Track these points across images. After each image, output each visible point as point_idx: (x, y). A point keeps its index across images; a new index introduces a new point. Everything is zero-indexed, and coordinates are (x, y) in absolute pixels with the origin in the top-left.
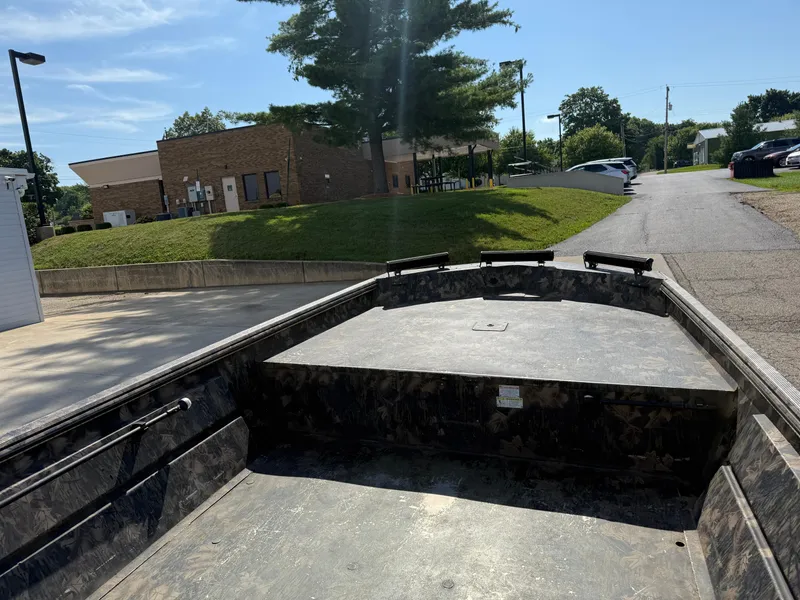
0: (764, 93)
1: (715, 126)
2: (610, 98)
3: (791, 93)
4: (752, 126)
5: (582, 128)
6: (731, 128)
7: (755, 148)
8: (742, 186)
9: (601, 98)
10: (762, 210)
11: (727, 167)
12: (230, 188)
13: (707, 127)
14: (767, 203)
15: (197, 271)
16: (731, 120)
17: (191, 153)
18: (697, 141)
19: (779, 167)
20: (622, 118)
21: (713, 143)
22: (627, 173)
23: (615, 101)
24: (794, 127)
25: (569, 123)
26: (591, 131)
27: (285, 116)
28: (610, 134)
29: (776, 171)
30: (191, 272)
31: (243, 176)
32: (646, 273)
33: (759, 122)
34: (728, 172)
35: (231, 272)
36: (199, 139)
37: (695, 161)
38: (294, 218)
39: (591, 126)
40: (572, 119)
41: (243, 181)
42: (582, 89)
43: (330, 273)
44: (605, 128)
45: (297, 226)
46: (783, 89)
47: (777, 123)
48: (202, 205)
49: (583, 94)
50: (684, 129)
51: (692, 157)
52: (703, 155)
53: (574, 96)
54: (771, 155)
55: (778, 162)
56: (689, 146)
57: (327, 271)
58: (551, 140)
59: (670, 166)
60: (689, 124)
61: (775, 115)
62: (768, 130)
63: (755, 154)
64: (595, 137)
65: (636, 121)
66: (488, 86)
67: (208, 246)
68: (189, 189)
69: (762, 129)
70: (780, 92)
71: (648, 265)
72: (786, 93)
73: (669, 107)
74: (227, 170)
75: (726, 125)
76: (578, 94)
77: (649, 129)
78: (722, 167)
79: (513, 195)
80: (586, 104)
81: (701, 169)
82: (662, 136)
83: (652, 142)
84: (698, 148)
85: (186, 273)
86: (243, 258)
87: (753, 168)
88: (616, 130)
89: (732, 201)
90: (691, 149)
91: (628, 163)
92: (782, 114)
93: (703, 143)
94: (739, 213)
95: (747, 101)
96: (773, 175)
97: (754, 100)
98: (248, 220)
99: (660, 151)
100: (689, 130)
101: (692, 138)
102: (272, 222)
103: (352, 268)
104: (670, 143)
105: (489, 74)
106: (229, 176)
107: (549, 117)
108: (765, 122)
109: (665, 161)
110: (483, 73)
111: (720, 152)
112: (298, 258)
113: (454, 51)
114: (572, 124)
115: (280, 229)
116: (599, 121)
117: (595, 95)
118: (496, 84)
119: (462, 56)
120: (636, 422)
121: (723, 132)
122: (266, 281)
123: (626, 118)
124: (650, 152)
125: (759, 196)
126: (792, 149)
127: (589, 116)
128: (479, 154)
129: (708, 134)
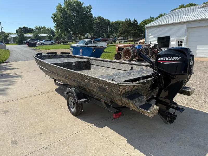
0: (22, 27)
1: (13, 34)
3: (28, 28)
4: (23, 35)
7: (28, 40)
8: (33, 48)
21: (14, 38)
24: (33, 36)
51: (9, 42)
52: (12, 41)
54: (33, 42)
56: (8, 38)
62: (27, 36)
63: (28, 42)
69: (26, 36)
70: (26, 27)
72: (27, 28)
73: (2, 27)
78: (18, 44)
81: (12, 44)
89: (36, 51)
93: (11, 38)
96: (36, 46)
97: (20, 28)
101: (7, 36)
108: (26, 34)
111: (17, 41)
121: (16, 35)
129: (12, 36)
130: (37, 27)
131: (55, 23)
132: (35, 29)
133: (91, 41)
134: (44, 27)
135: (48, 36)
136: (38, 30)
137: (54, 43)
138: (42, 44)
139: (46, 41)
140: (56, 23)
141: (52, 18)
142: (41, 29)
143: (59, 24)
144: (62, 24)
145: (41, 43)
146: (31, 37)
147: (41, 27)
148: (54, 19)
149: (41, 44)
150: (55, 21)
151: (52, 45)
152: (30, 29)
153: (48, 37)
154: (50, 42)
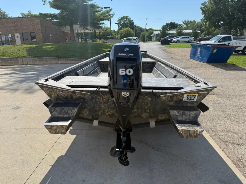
0: (169, 23)
1: (158, 30)
2: (131, 20)
4: (166, 31)
5: (124, 28)
6: (161, 31)
7: (166, 37)
8: (163, 46)
9: (129, 19)
10: (166, 51)
11: (159, 42)
12: (17, 37)
13: (156, 30)
14: (167, 50)
15: (25, 60)
16: (161, 29)
17: (2, 24)
18: (153, 34)
19: (171, 42)
20: (134, 26)
21: (157, 35)
22: (137, 41)
23: (133, 21)
24: (175, 32)
25: (120, 26)
26: (127, 29)
27: (44, 16)
28: (131, 30)
29: (170, 43)
30: (23, 60)
31: (22, 33)
32: (146, 53)
33: (168, 30)
34: (160, 43)
35: (36, 61)
36: (6, 19)
37: (152, 40)
38: (51, 46)
39: (126, 27)
40: (121, 25)
41: (22, 35)
42: (124, 16)
43: (67, 61)
44: (130, 28)
45: (53, 49)
46: (174, 22)
47: (172, 31)
48: (7, 42)
49: (124, 17)
50: (150, 30)
52: (154, 39)
53: (121, 18)
54: (170, 39)
55: (171, 41)
56: (151, 36)
57: (66, 61)
58: (114, 30)
59: (146, 41)
60: (151, 29)
61: (172, 29)
62: (170, 33)
63: (166, 39)
64: (127, 31)
65: (138, 27)
66: (103, 14)
67: (26, 53)
68: (2, 36)
69: (168, 32)
71: (146, 52)
72: (175, 23)
73: (147, 24)
74: (16, 31)
75: (160, 31)
76: (123, 17)
77: (141, 30)
79: (110, 45)
80: (125, 21)
81: (154, 42)
82: (144, 32)
83: (142, 33)
84: (153, 36)
85: (21, 60)
86: (39, 56)
87: (165, 42)
88: (133, 29)
89: (160, 49)
90: (152, 36)
91: (137, 39)
92: (174, 29)
93: (154, 35)
94: (161, 52)
95: (165, 24)
96: (169, 44)
97: (167, 24)
98: (36, 47)
99: (144, 36)
100: (151, 31)
101: (152, 33)
102: (44, 47)
103: (73, 60)
104: (147, 34)
105: (103, 11)
106: (17, 33)
107: (116, 24)
108: (170, 30)
109: (145, 39)
110: (102, 11)
111: (158, 38)
112: (56, 57)
113: (95, 4)
114: (121, 26)
115: (48, 49)
116: (128, 26)
117: (127, 18)
118: (104, 14)
119: (97, 5)
120: (146, 66)
121: (159, 32)
122: (47, 63)
123: (135, 26)
124: (141, 36)
125: (166, 48)
126: (174, 38)
127: (125, 24)
128: (97, 33)
129: (156, 33)
130: (185, 21)
131: (203, 14)
132: (183, 24)
133: (230, 37)
134: (194, 20)
135: (193, 32)
136: (187, 25)
137: (193, 41)
138: (178, 42)
139: (183, 38)
140: (205, 15)
141: (201, 8)
142: (189, 23)
143: (208, 17)
144: (213, 15)
145: (176, 40)
146: (173, 33)
147: (190, 21)
148: (202, 10)
149: (176, 42)
150: (204, 12)
151: (189, 42)
152: (177, 24)
153: (192, 34)
154: (187, 40)
